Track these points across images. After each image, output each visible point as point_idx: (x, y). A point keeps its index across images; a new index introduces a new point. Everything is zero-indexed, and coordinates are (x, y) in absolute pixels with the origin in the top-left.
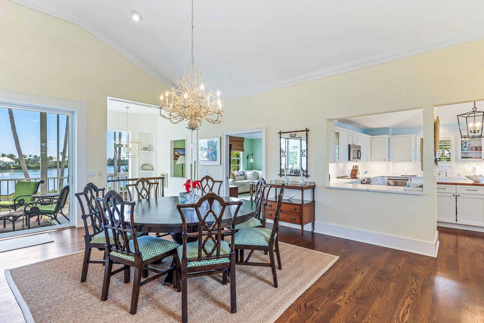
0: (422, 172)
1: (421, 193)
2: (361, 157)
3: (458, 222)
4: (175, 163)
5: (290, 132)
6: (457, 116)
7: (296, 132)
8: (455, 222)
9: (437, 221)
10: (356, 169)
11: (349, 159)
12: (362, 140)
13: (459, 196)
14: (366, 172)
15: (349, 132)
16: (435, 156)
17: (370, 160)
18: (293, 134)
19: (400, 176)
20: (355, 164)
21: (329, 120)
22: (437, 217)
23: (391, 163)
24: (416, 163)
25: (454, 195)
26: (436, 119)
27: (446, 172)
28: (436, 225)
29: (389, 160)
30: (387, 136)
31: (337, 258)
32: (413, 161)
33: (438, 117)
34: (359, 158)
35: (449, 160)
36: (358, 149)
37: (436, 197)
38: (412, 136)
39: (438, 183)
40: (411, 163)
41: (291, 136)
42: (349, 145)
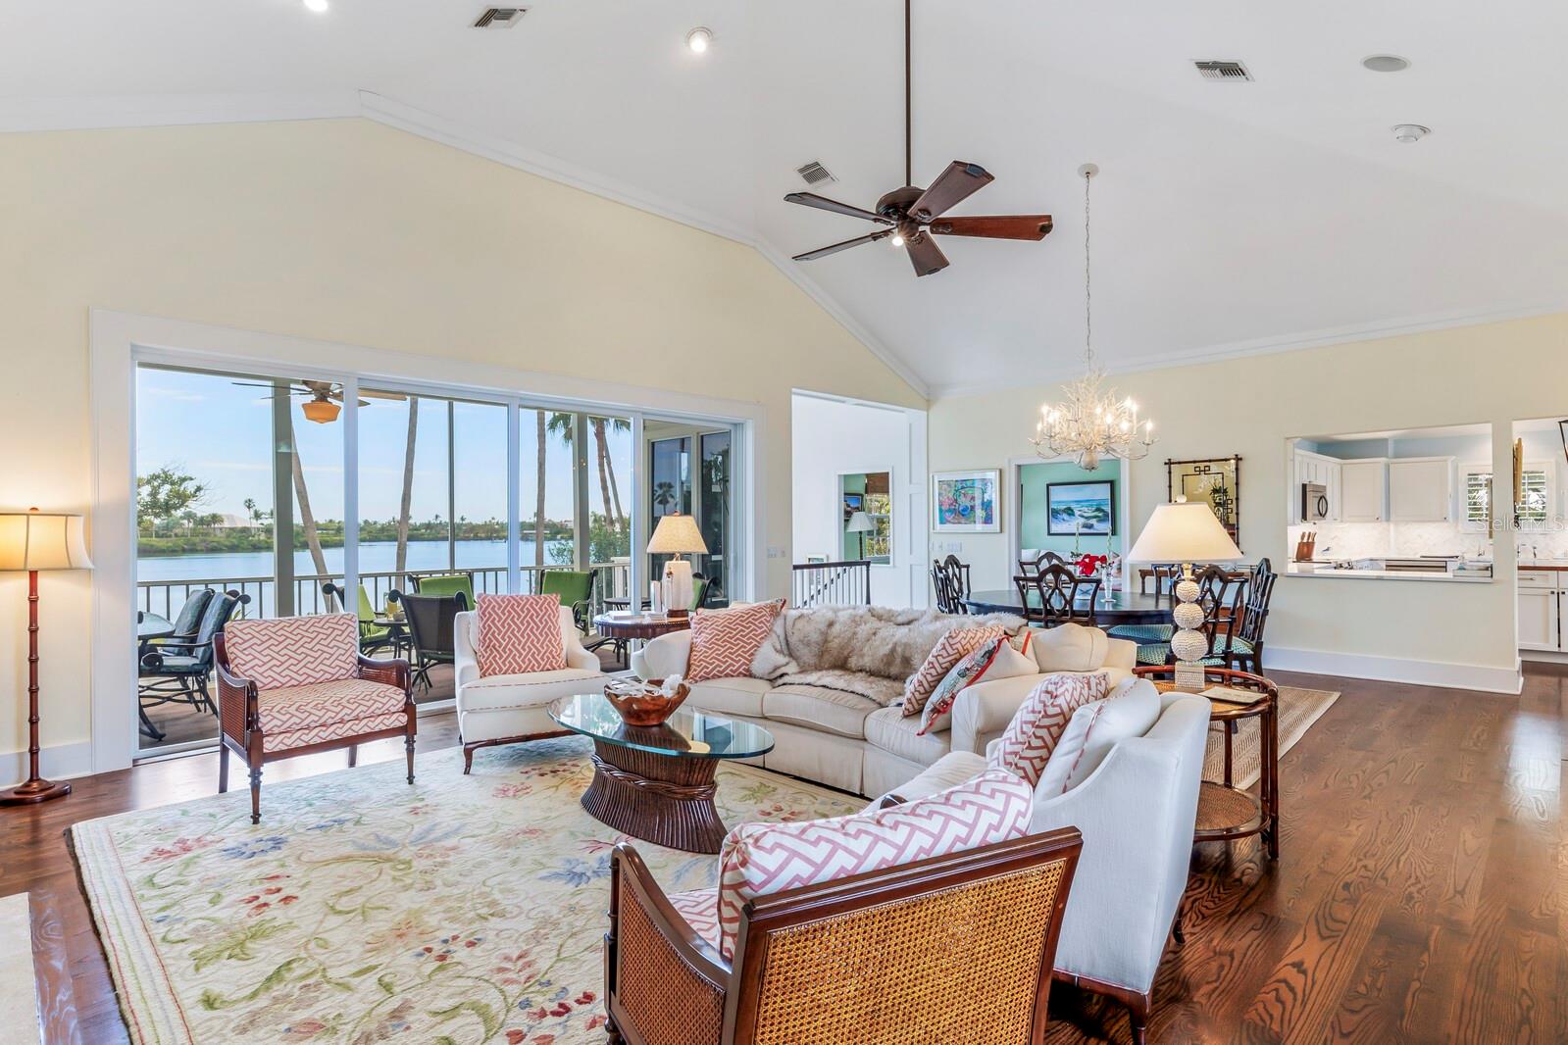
0: (1491, 541)
1: (1489, 580)
2: (1329, 510)
3: (1563, 650)
4: (846, 527)
5: (1195, 462)
6: (1560, 423)
7: (1210, 461)
8: (1557, 649)
9: (1520, 650)
10: (1310, 540)
11: (1304, 517)
12: (1324, 471)
13: (1563, 593)
14: (1328, 550)
15: (1302, 456)
16: (1515, 512)
17: (1339, 520)
18: (1202, 465)
19: (1418, 557)
20: (1307, 527)
21: (1288, 439)
22: (1520, 639)
23: (1392, 526)
24: (1457, 526)
25: (1553, 593)
26: (1517, 442)
27: (1535, 548)
28: (1518, 660)
29: (1388, 520)
30: (1383, 459)
31: (1336, 696)
32: (1450, 518)
33: (1520, 440)
34: (1322, 515)
35: (1540, 517)
36: (1320, 494)
37: (1516, 597)
38: (1445, 461)
39: (1520, 568)
40: (1445, 524)
41: (1197, 469)
42: (1304, 486)
